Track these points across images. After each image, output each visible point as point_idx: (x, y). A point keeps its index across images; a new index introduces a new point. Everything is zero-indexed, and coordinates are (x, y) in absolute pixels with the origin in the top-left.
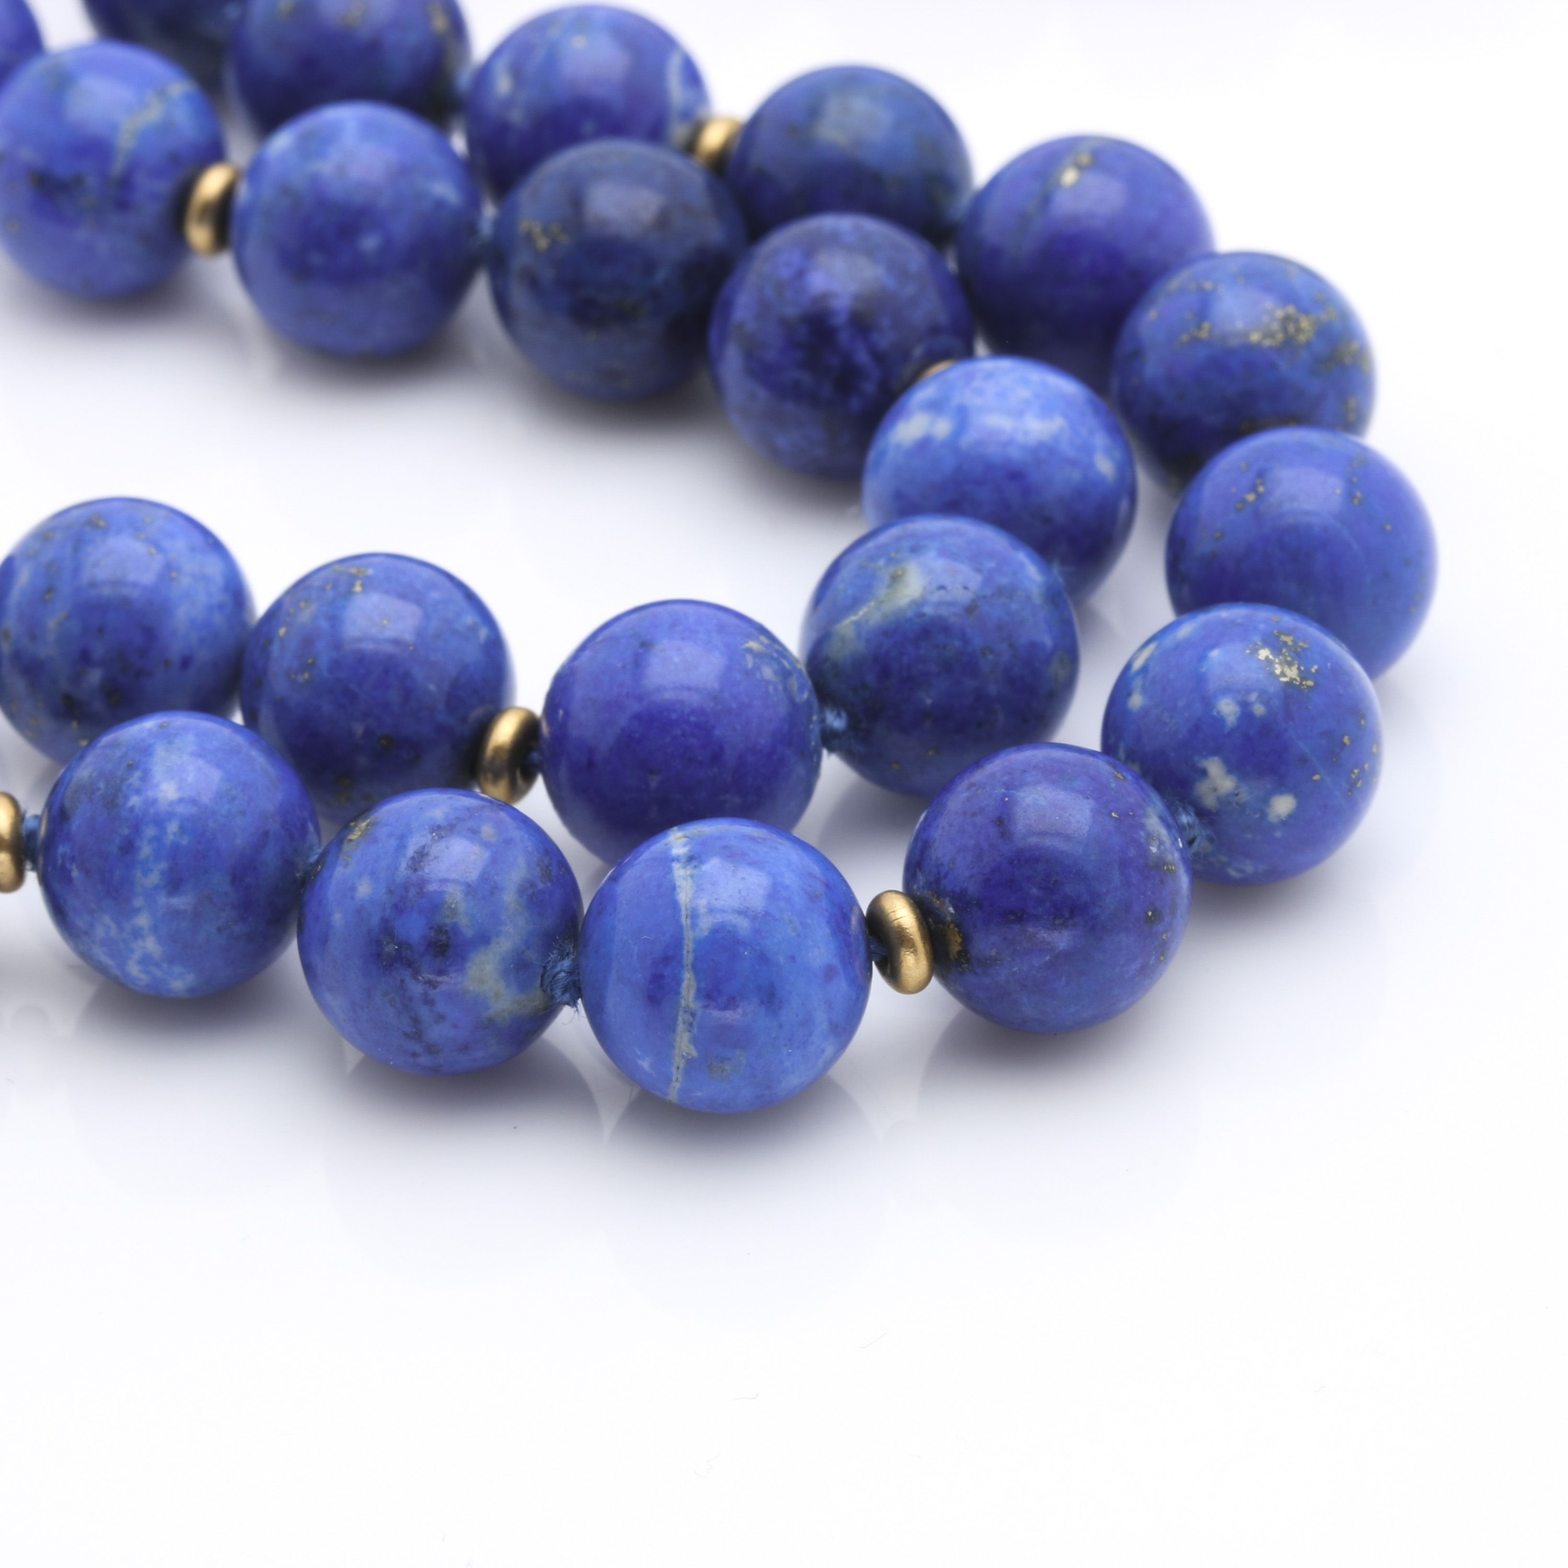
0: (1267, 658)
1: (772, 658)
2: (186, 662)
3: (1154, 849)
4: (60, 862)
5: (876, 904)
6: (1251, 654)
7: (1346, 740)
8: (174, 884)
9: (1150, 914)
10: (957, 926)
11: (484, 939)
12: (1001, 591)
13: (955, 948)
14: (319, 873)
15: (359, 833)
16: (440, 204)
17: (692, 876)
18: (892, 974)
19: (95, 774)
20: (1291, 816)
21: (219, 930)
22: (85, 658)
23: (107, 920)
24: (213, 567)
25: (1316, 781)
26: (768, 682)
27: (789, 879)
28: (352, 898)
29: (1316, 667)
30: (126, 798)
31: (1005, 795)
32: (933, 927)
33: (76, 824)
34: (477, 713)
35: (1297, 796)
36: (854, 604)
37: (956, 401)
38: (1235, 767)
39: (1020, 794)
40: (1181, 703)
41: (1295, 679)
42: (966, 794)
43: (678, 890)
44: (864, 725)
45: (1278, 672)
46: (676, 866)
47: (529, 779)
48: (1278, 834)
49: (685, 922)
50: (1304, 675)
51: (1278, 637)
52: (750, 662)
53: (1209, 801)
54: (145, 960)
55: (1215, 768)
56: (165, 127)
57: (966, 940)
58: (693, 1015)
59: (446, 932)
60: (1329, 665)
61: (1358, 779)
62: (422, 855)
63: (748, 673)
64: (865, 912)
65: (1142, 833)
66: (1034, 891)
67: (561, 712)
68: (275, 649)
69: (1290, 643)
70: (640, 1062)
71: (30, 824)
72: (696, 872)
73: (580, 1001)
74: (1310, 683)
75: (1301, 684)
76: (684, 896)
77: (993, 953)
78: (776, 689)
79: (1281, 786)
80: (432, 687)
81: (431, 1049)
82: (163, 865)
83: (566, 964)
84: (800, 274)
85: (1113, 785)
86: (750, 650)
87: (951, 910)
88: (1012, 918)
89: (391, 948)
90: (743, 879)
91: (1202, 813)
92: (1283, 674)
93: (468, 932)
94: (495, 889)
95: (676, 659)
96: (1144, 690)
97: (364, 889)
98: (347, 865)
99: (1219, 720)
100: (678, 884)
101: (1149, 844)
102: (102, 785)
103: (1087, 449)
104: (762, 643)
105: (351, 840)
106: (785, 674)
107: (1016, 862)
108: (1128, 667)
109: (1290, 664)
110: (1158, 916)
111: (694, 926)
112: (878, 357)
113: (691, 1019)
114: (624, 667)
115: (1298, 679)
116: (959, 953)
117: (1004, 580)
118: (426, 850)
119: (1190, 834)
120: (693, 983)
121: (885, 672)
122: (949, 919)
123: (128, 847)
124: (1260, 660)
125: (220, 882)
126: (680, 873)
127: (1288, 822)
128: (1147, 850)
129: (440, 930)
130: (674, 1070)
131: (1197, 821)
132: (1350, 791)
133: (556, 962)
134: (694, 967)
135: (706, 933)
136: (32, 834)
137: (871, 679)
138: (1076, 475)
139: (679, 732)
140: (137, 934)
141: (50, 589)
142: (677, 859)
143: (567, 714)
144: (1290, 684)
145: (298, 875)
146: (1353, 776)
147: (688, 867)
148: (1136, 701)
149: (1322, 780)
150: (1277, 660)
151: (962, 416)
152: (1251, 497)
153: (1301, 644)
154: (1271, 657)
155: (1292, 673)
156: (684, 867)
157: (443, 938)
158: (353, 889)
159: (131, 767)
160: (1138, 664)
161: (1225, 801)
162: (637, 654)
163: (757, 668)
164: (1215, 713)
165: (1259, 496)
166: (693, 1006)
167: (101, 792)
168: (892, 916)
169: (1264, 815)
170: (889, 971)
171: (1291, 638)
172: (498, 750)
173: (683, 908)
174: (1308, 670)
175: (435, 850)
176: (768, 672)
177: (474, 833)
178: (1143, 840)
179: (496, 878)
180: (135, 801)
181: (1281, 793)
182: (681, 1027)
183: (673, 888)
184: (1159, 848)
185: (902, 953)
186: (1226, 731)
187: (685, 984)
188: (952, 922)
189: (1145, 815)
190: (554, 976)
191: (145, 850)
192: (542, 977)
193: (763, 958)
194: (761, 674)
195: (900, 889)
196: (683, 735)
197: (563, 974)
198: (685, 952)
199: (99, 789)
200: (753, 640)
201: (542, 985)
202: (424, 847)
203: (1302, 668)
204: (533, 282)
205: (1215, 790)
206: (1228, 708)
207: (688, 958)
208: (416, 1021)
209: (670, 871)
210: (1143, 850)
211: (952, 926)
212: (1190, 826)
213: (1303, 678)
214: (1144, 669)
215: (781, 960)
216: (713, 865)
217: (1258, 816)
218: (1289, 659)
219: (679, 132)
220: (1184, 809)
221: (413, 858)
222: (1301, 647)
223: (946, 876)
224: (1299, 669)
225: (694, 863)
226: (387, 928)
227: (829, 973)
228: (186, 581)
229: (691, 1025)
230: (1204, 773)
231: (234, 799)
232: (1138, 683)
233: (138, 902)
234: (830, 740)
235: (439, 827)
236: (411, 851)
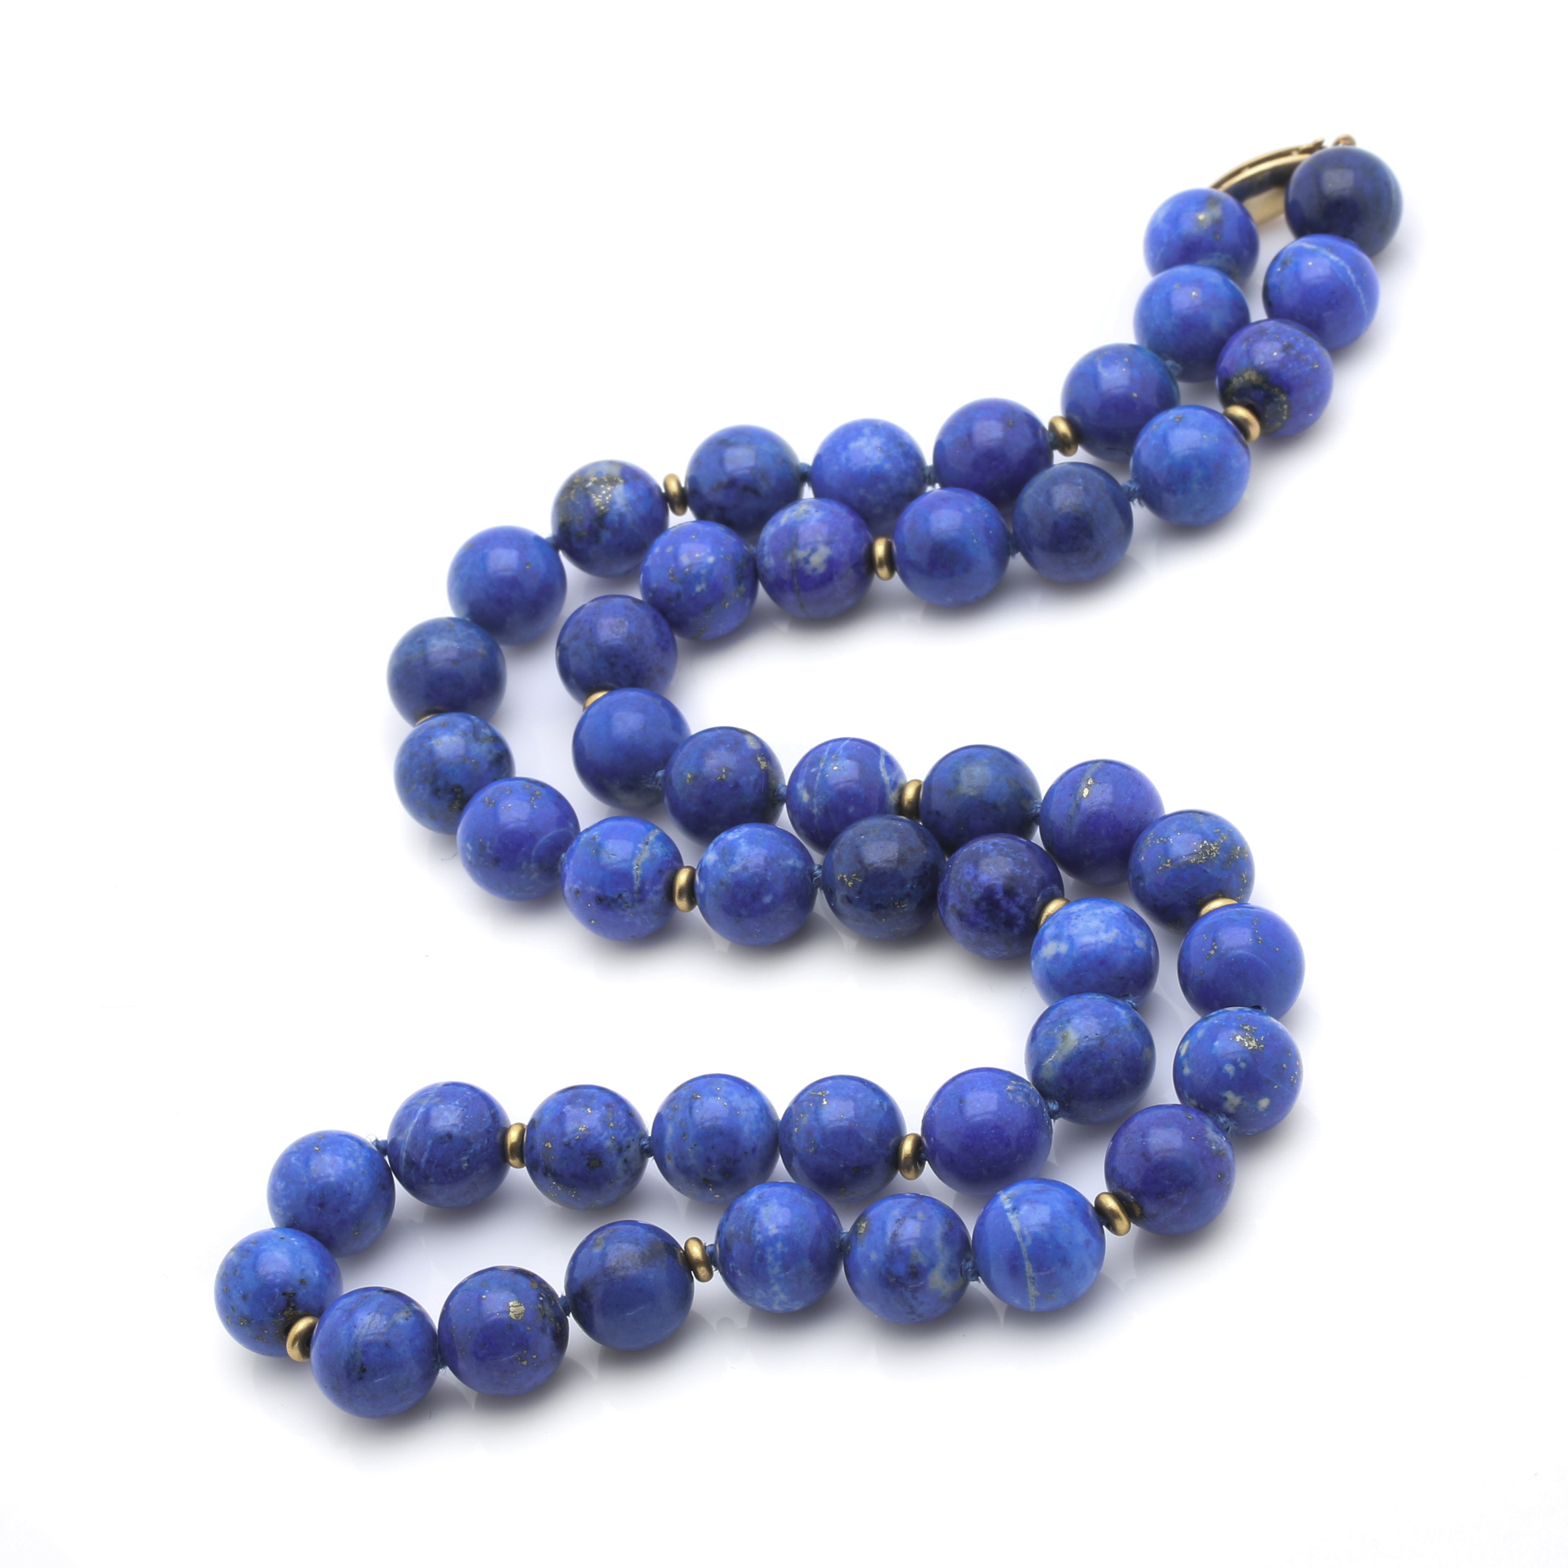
0: (1240, 1040)
1: (1020, 1090)
2: (754, 1150)
3: (1214, 1148)
4: (731, 1270)
5: (1098, 1200)
6: (1233, 1039)
7: (1284, 1066)
8: (785, 1267)
9: (1219, 1176)
10: (1137, 1203)
11: (932, 1265)
12: (1113, 1031)
13: (1138, 1212)
14: (849, 1251)
15: (863, 1229)
16: (794, 869)
17: (1017, 1218)
18: (1113, 1229)
19: (737, 1228)
20: (1268, 1106)
21: (810, 1282)
22: (709, 1161)
23: (760, 1291)
24: (753, 1103)
25: (1276, 1088)
26: (1021, 1103)
27: (1059, 1207)
28: (869, 1261)
29: (1263, 1037)
30: (755, 1237)
31: (1143, 1142)
32: (1126, 1205)
33: (735, 1253)
34: (892, 1142)
35: (1269, 1098)
36: (1048, 1053)
37: (1066, 934)
38: (1237, 1092)
39: (1149, 1140)
40: (1207, 1070)
41: (1255, 1047)
42: (1124, 1144)
43: (1013, 1225)
44: (1067, 1105)
45: (1247, 1045)
46: (1008, 1214)
47: (922, 1165)
48: (1265, 1115)
49: (1020, 1239)
50: (1258, 1043)
51: (1243, 1028)
52: (1011, 1096)
53: (1231, 1110)
54: (781, 1303)
55: (1230, 1095)
56: (653, 857)
57: (1142, 1208)
58: (1034, 1279)
59: (915, 1267)
60: (1268, 1034)
61: (1294, 1080)
62: (895, 1235)
63: (1011, 1102)
64: (1094, 1205)
65: (1207, 1142)
66: (1167, 1182)
67: (932, 1139)
68: (794, 1138)
69: (1249, 1029)
70: (1014, 1301)
71: (709, 1249)
72: (1018, 1215)
73: (979, 1278)
74: (1262, 1046)
75: (1258, 1048)
76: (1016, 1227)
77: (1156, 1212)
78: (1025, 1105)
79: (1262, 1095)
80: (870, 1140)
81: (920, 1316)
82: (780, 1263)
83: (970, 1264)
84: (976, 877)
85: (1189, 1123)
86: (1009, 1091)
87: (1132, 1197)
88: (1160, 1196)
89: (893, 1280)
90: (1040, 1213)
91: (1229, 1115)
92: (1249, 1046)
93: (925, 1264)
94: (931, 1242)
95: (978, 1106)
96: (1190, 1066)
97: (874, 1256)
98: (862, 1246)
99: (1226, 1075)
100: (1012, 1223)
101: (1211, 1146)
102: (741, 1232)
103: (1131, 939)
104: (1013, 1085)
105: (861, 1234)
106: (1027, 1096)
107: (1155, 1172)
108: (1178, 1053)
109: (1251, 1040)
110: (1223, 1175)
111: (1024, 1240)
112: (1022, 908)
113: (1033, 1281)
114: (956, 1114)
115: (1256, 1046)
116: (1140, 1214)
117: (1113, 1025)
118: (896, 1233)
119: (1226, 1127)
120: (1030, 1265)
121: (1071, 1081)
122: (1132, 1201)
123: (762, 1259)
124: (1237, 1042)
125: (807, 1263)
126: (1012, 1217)
127: (1268, 1109)
128: (1211, 1149)
129: (912, 1267)
130: (1031, 1302)
131: (1228, 1120)
132: (1292, 1086)
133: (965, 1264)
134: (1029, 1259)
135: (1030, 1243)
136: (712, 1254)
137: (1065, 1086)
138: (1128, 954)
139: (989, 1139)
140: (775, 1294)
141: (684, 1135)
142: (1007, 1211)
143: (935, 1139)
144: (1254, 1049)
145: (837, 1247)
146: (1292, 1080)
147: (1014, 1214)
148: (1187, 1071)
149: (1278, 1087)
150: (1245, 1040)
151: (1070, 939)
152: (1212, 952)
153: (1254, 1028)
154: (1242, 1039)
155: (1253, 1044)
156: (1012, 1214)
157: (914, 1270)
158: (868, 1257)
159: (753, 1222)
160: (1183, 1052)
161: (1238, 1108)
162: (960, 1107)
163: (1014, 1098)
164: (1224, 1072)
165: (1215, 950)
166: (1033, 1275)
167: (742, 1236)
168: (1107, 1206)
169: (1257, 1110)
170: (1111, 1228)
171: (1248, 1026)
172: (907, 1158)
173: (1017, 1233)
174: (1260, 1040)
175: (900, 1232)
176: (1020, 1099)
177: (915, 1218)
178: (1208, 1145)
179: (930, 1237)
180: (759, 1237)
181: (1262, 1098)
182: (1029, 1284)
183: (1010, 1225)
184: (1216, 1146)
185: (1116, 1222)
186: (1231, 1078)
187: (1027, 1267)
188: (1134, 1202)
189: (1206, 1133)
190: (966, 1272)
191: (770, 1258)
192: (961, 1272)
193: (1058, 1247)
194: (1017, 1101)
195: (1107, 1191)
196: (991, 1139)
197: (970, 1270)
198: (1023, 1253)
199: (741, 1235)
200: (1009, 1085)
201: (962, 1276)
202: (895, 1231)
203: (1257, 1040)
204: (849, 900)
205: (1232, 1105)
206: (1229, 1069)
207: (1025, 1255)
208: (911, 1307)
209: (1006, 1217)
210: (1209, 1150)
211: (1134, 1204)
212: (1225, 1122)
213: (1258, 1045)
214: (1187, 1055)
215: (1065, 1245)
216: (1025, 1208)
217: (1254, 1111)
218: (1250, 1037)
219: (892, 797)
220: (1221, 1116)
221: (891, 1237)
222: (1254, 1030)
223: (1126, 1183)
224: (1255, 1041)
225: (1016, 1211)
226: (889, 1272)
227: (1088, 1243)
228: (744, 1113)
229: (1034, 1283)
230: (1226, 1099)
231: (802, 1224)
232: (1185, 1062)
233: (772, 1281)
234: (1053, 1115)
235: (899, 1220)
236: (889, 1234)
